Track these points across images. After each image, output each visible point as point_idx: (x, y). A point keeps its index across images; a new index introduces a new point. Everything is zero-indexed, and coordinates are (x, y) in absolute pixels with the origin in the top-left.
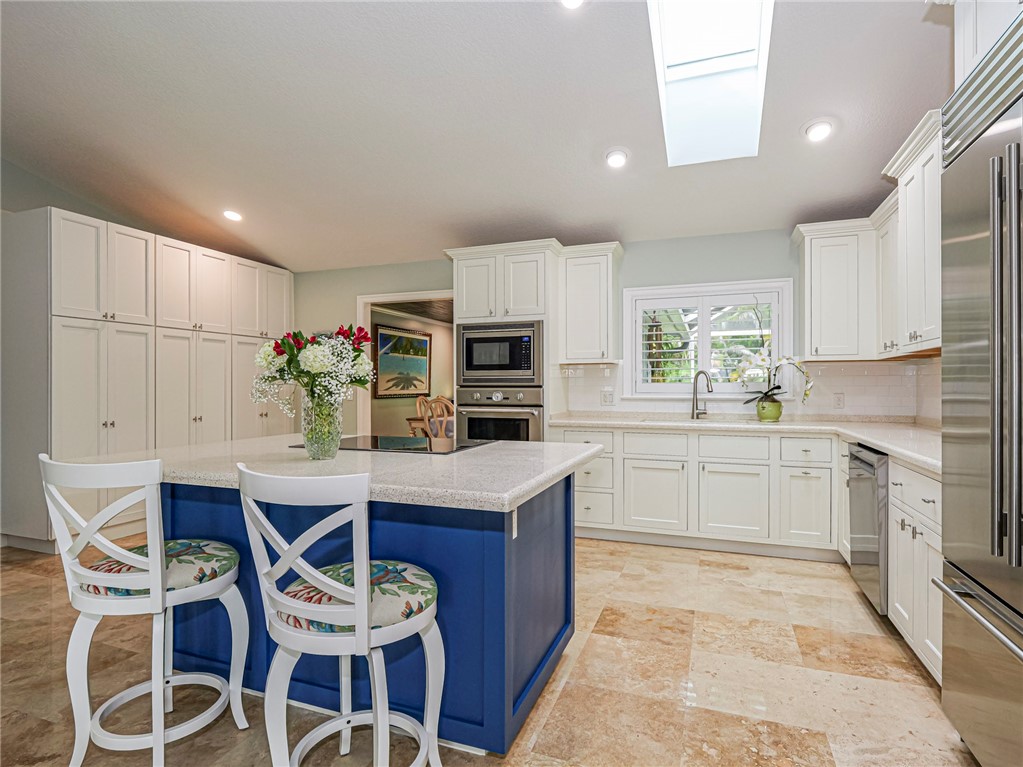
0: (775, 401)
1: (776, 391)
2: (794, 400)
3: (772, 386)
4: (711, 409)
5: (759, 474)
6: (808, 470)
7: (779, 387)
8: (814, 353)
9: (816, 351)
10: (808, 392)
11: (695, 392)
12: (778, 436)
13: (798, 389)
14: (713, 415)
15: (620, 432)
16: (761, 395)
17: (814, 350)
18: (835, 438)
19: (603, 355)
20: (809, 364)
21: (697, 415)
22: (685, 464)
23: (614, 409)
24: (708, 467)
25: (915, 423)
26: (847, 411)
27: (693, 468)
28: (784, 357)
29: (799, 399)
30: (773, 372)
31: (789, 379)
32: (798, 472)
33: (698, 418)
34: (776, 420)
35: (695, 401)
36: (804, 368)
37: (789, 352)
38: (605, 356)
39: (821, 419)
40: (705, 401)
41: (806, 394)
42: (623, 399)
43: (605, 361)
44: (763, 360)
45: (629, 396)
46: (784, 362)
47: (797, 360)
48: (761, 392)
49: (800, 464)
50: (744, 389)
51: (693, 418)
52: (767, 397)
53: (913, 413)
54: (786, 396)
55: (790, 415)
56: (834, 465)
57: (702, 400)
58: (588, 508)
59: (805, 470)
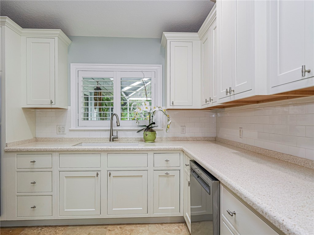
0: (152, 131)
1: (153, 125)
2: (163, 130)
3: (151, 123)
4: (121, 135)
5: (142, 176)
6: (168, 172)
7: (154, 123)
8: (171, 104)
9: (173, 103)
10: (169, 126)
11: (112, 126)
12: (153, 152)
13: (165, 124)
14: (122, 138)
15: (57, 154)
16: (145, 128)
17: (171, 103)
18: (182, 153)
19: (52, 102)
20: (170, 111)
21: (113, 139)
22: (99, 173)
23: (65, 136)
24: (113, 174)
25: (215, 140)
26: (187, 135)
27: (103, 175)
28: (157, 106)
29: (165, 129)
30: (152, 115)
31: (160, 118)
32: (163, 173)
33: (113, 141)
34: (153, 141)
35: (112, 131)
36: (167, 113)
37: (160, 105)
38: (53, 103)
39: (175, 139)
40: (117, 131)
41: (168, 127)
42: (70, 130)
43: (53, 106)
44: (147, 108)
45: (74, 128)
46: (157, 109)
47: (164, 108)
48: (145, 126)
49: (163, 168)
50: (137, 124)
51: (110, 141)
52: (149, 128)
53: (214, 136)
54: (159, 128)
55: (160, 138)
56: (181, 168)
57: (115, 130)
58: (34, 207)
59: (166, 172)
